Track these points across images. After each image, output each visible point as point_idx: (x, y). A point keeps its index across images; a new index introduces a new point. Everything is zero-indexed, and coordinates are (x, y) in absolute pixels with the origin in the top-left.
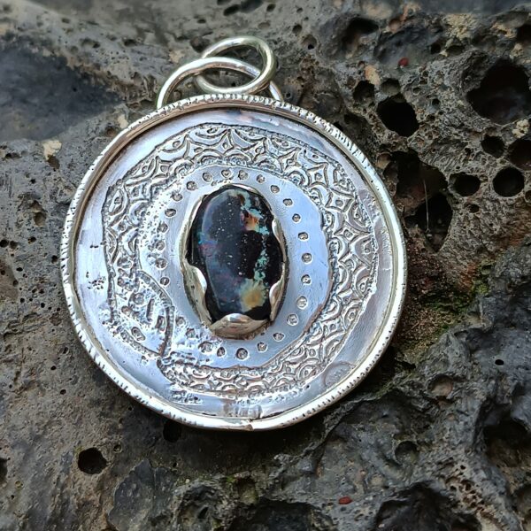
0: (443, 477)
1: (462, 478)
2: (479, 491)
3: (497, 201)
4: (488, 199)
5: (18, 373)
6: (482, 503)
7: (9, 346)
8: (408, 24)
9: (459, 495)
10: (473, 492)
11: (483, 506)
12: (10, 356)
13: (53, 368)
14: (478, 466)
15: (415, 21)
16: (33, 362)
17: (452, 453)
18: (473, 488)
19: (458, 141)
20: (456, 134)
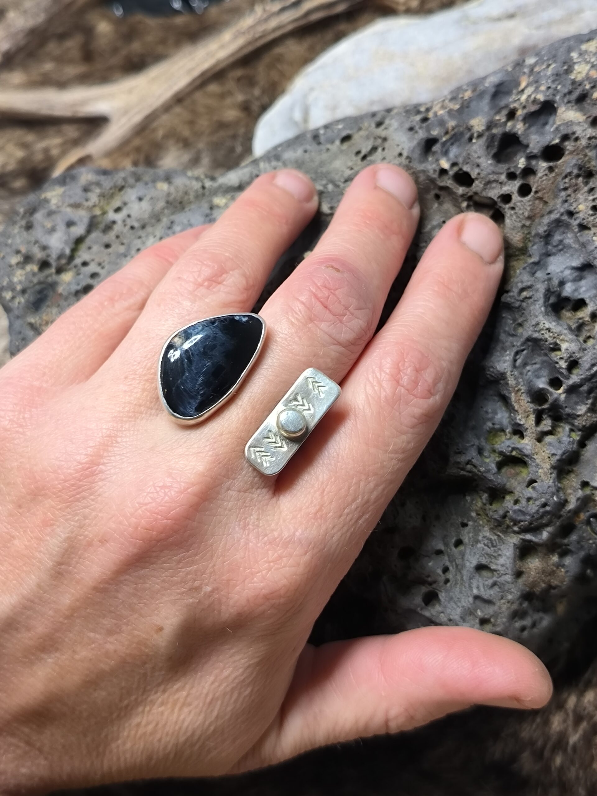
0: (536, 331)
1: (545, 328)
2: (554, 331)
3: (522, 201)
4: (517, 202)
6: (558, 335)
8: (453, 133)
9: (547, 336)
10: (552, 332)
11: (559, 337)
14: (551, 321)
15: (456, 130)
17: (537, 319)
18: (551, 331)
19: (494, 180)
20: (492, 178)
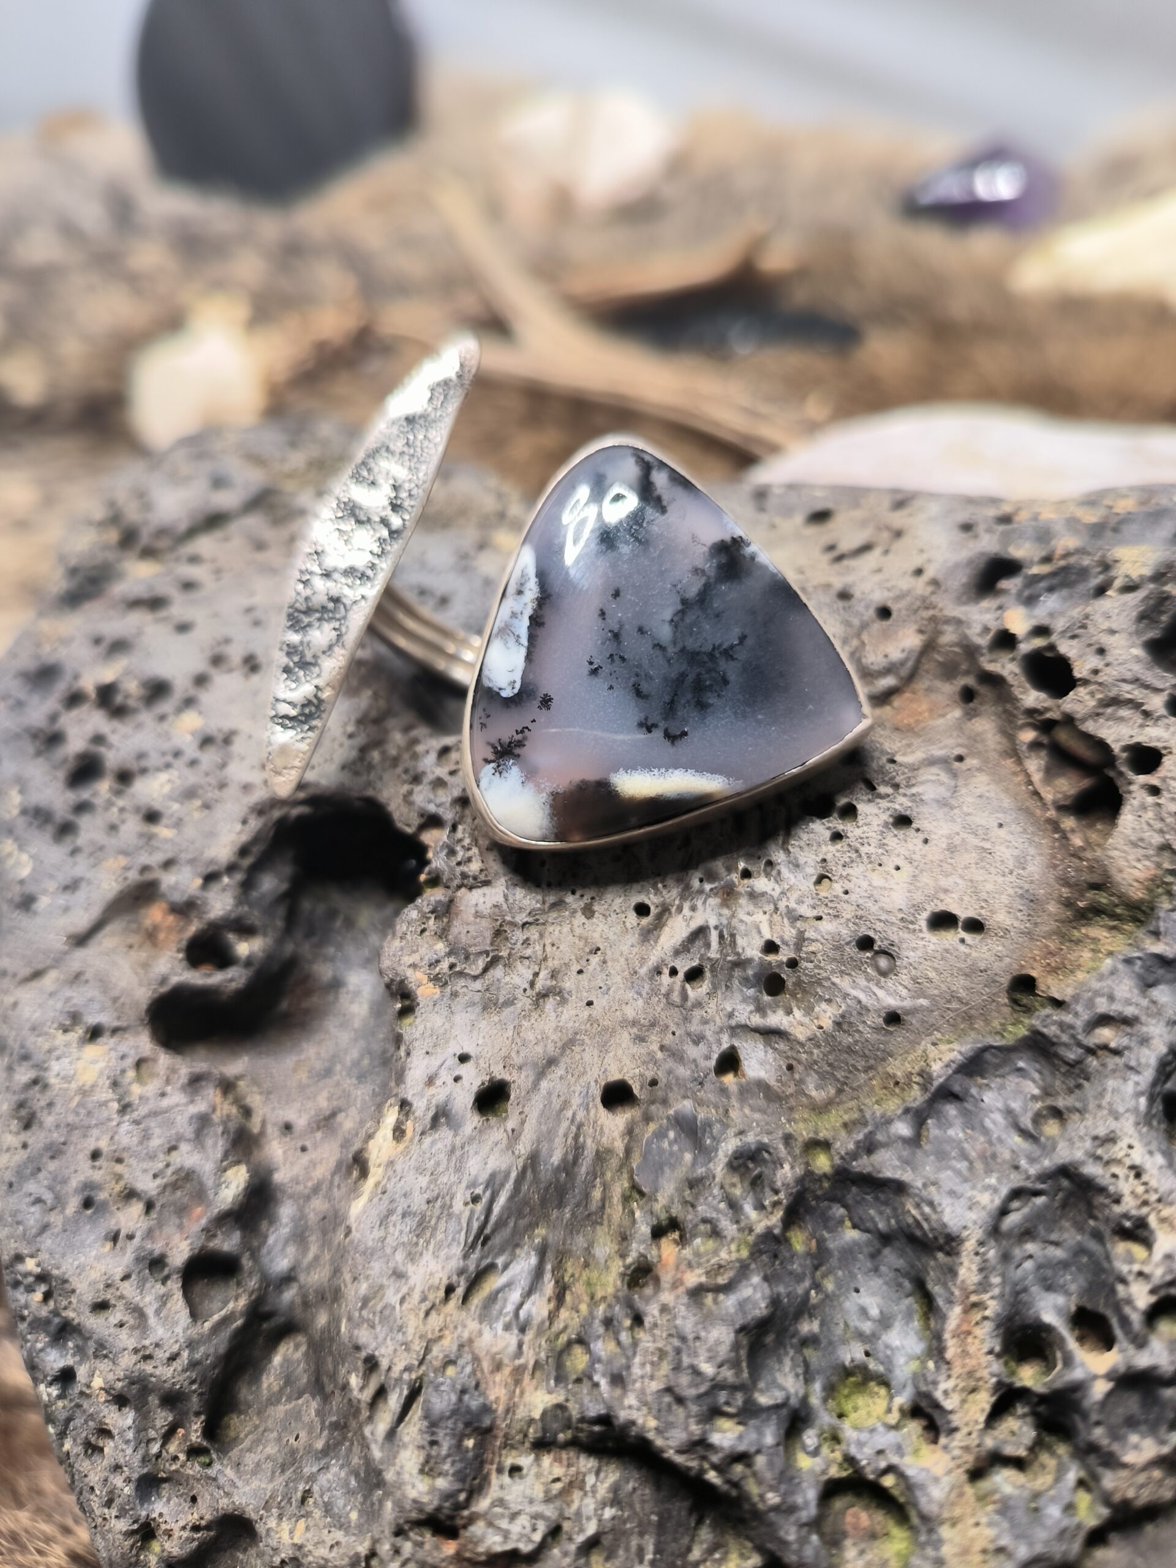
0: (1099, 1158)
1: (1128, 1162)
5: (536, 974)
6: (1159, 1201)
7: (528, 939)
10: (1145, 1183)
11: (1160, 1206)
12: (528, 952)
13: (580, 972)
16: (556, 963)
17: (1113, 1124)
19: (1130, 701)
20: (1129, 693)
